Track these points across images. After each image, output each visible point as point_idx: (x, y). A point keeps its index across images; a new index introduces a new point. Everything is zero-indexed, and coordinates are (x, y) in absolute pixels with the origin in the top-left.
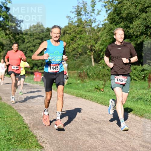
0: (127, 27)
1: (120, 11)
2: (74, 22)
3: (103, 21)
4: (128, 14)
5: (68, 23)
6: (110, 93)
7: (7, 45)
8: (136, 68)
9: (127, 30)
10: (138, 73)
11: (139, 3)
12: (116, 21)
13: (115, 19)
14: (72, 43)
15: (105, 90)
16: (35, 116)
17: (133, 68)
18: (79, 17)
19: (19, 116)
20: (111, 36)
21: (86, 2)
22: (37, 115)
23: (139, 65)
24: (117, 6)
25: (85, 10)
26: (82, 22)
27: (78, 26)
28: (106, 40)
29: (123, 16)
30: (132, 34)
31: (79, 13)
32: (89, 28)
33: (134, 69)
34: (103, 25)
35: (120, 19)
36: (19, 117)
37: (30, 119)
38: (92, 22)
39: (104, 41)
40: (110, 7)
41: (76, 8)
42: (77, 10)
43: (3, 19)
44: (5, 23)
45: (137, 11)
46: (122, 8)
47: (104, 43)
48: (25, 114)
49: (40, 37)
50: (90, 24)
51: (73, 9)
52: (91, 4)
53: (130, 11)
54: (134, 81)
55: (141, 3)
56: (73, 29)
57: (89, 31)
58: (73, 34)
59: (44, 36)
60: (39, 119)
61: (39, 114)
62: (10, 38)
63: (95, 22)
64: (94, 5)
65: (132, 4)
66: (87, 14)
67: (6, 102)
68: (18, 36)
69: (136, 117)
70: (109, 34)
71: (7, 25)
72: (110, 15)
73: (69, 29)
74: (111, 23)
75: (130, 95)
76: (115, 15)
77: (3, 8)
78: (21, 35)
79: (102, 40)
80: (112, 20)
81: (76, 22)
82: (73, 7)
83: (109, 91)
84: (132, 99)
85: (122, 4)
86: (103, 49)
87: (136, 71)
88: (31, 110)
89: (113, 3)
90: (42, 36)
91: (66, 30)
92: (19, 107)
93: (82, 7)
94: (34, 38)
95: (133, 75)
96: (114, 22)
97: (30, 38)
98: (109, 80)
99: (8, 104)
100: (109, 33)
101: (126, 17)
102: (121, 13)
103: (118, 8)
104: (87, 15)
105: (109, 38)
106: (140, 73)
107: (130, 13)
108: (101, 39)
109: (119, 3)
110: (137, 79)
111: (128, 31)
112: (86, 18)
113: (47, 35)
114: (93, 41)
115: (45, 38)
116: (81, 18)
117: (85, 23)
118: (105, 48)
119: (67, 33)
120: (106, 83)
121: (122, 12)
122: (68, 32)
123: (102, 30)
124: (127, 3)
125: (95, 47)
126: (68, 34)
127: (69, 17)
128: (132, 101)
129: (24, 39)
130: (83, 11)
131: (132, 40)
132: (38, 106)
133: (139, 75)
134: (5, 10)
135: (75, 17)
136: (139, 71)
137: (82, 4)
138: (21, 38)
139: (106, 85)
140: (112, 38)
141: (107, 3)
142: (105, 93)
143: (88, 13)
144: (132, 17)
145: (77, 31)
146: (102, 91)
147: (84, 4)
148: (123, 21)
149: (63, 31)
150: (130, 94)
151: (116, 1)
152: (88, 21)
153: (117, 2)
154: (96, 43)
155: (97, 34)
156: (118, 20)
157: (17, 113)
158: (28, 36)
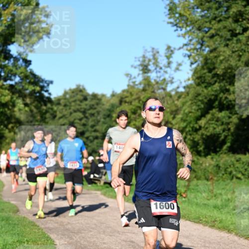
0: (225, 92)
1: (214, 64)
2: (137, 83)
3: (185, 81)
4: (226, 69)
5: (128, 85)
6: (197, 199)
7: (28, 122)
8: (240, 158)
9: (226, 95)
10: (244, 167)
11: (245, 51)
12: (207, 81)
13: (204, 77)
14: (134, 118)
15: (188, 196)
16: (73, 239)
17: (235, 158)
18: (146, 75)
19: (48, 238)
20: (199, 106)
21: (158, 49)
22: (78, 237)
23: (245, 154)
24: (208, 57)
25: (156, 64)
26: (150, 83)
27: (144, 90)
28: (190, 112)
29: (218, 73)
30: (233, 102)
31: (145, 68)
32: (161, 92)
33: (237, 161)
34: (184, 87)
35: (213, 77)
36: (48, 241)
37: (66, 244)
38: (167, 84)
39: (187, 115)
40: (197, 58)
41: (141, 59)
42: (142, 63)
43: (21, 79)
44: (23, 86)
45: (241, 64)
46: (217, 59)
47: (187, 117)
48: (58, 235)
49: (81, 108)
50: (164, 86)
51: (135, 61)
52: (166, 53)
53: (229, 64)
54: (237, 180)
55: (248, 52)
56: (135, 94)
57: (161, 97)
58: (136, 103)
59: (88, 107)
60: (81, 244)
61: (80, 235)
62: (31, 111)
63: (172, 82)
64: (171, 54)
65: (233, 52)
66: (158, 69)
67: (26, 216)
68: (44, 108)
69: (241, 239)
70: (196, 103)
71: (27, 89)
72: (197, 71)
73: (128, 95)
74: (198, 85)
75: (231, 204)
76: (206, 71)
77: (19, 60)
78: (49, 105)
79: (184, 113)
80: (200, 79)
81: (140, 84)
82: (136, 58)
83: (196, 198)
84: (234, 210)
85: (217, 53)
86: (186, 127)
87: (240, 163)
88: (68, 230)
89: (202, 51)
90: (85, 107)
91: (124, 97)
92: (48, 224)
93: (151, 58)
94: (71, 110)
95: (236, 171)
96: (203, 83)
97: (64, 110)
98: (195, 179)
99: (30, 219)
100: (195, 101)
101: (224, 75)
102: (214, 68)
103: (209, 59)
104: (159, 72)
105: (195, 110)
106: (246, 167)
107: (229, 68)
108: (182, 112)
109: (211, 51)
110: (242, 177)
111: (226, 98)
112: (157, 77)
113: (93, 105)
114: (169, 114)
115: (89, 110)
116: (149, 77)
117: (154, 85)
118: (188, 126)
119: (126, 102)
120: (191, 184)
121: (217, 65)
122: (127, 100)
123: (183, 96)
124: (224, 52)
125: (171, 124)
126: (128, 103)
127: (129, 76)
128: (233, 214)
129: (55, 112)
130: (152, 65)
131: (233, 113)
132: (78, 223)
133: (246, 170)
134: (24, 64)
135: (139, 75)
136: (244, 164)
137: (151, 53)
138: (50, 111)
139: (190, 187)
140: (200, 109)
141: (192, 51)
142: (189, 200)
143: (161, 68)
144: (232, 75)
145: (142, 97)
146: (185, 198)
147: (155, 52)
148: (218, 80)
149: (119, 98)
150: (231, 202)
151: (206, 47)
152: (160, 82)
153: (207, 49)
154: (174, 118)
155: (176, 102)
156: (209, 79)
157: (44, 234)
158: (61, 107)
